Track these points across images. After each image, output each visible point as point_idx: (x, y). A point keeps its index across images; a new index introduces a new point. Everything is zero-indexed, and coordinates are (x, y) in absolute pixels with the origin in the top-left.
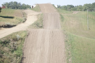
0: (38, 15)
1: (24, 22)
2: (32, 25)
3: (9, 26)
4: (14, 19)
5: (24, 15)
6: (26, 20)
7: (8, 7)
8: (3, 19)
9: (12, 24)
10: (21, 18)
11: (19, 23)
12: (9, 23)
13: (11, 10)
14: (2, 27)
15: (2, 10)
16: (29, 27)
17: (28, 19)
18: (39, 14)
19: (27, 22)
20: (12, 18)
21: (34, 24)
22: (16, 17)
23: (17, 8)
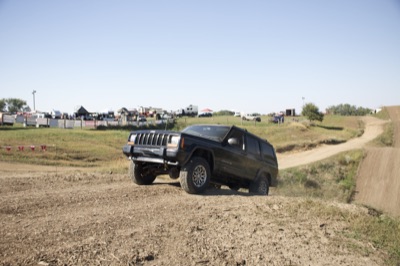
0: (384, 125)
1: (359, 136)
2: (374, 141)
3: (334, 142)
4: (343, 132)
5: (361, 124)
6: (363, 132)
7: (335, 113)
8: (327, 131)
9: (340, 139)
10: (354, 129)
11: (352, 137)
12: (334, 137)
13: (339, 117)
14: (321, 143)
15: (325, 118)
16: (366, 144)
17: (366, 131)
18: (386, 124)
19: (364, 135)
20: (340, 129)
21: (377, 139)
22: (346, 128)
23: (350, 114)
